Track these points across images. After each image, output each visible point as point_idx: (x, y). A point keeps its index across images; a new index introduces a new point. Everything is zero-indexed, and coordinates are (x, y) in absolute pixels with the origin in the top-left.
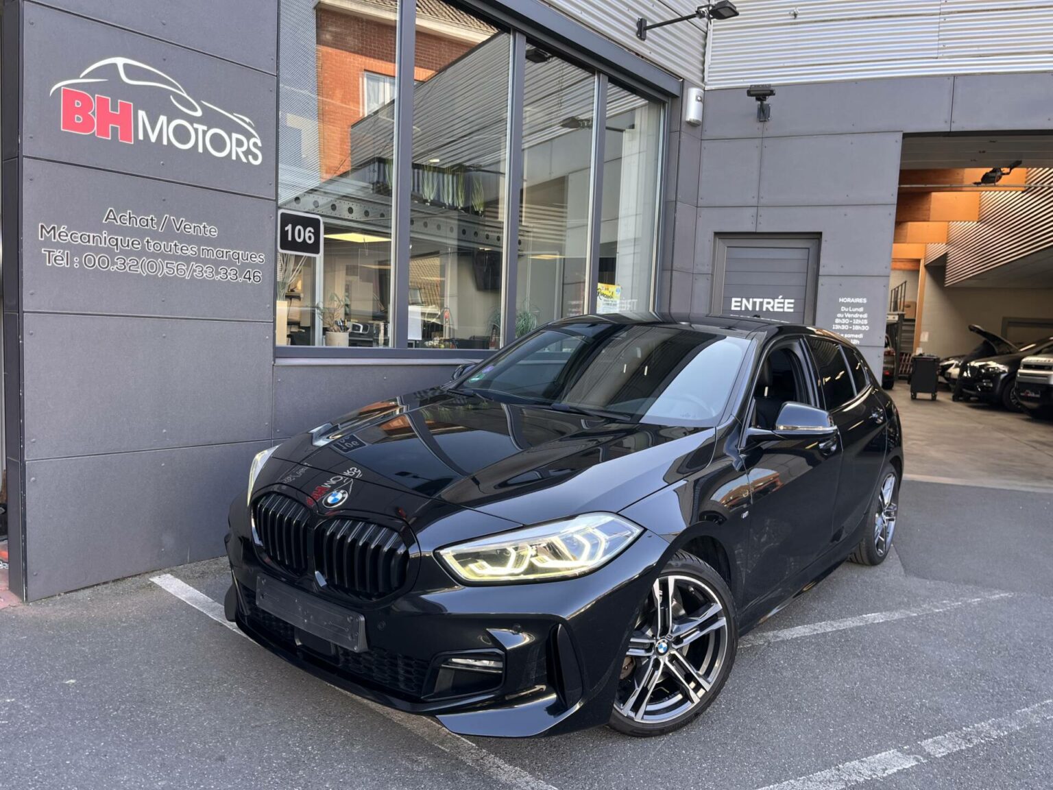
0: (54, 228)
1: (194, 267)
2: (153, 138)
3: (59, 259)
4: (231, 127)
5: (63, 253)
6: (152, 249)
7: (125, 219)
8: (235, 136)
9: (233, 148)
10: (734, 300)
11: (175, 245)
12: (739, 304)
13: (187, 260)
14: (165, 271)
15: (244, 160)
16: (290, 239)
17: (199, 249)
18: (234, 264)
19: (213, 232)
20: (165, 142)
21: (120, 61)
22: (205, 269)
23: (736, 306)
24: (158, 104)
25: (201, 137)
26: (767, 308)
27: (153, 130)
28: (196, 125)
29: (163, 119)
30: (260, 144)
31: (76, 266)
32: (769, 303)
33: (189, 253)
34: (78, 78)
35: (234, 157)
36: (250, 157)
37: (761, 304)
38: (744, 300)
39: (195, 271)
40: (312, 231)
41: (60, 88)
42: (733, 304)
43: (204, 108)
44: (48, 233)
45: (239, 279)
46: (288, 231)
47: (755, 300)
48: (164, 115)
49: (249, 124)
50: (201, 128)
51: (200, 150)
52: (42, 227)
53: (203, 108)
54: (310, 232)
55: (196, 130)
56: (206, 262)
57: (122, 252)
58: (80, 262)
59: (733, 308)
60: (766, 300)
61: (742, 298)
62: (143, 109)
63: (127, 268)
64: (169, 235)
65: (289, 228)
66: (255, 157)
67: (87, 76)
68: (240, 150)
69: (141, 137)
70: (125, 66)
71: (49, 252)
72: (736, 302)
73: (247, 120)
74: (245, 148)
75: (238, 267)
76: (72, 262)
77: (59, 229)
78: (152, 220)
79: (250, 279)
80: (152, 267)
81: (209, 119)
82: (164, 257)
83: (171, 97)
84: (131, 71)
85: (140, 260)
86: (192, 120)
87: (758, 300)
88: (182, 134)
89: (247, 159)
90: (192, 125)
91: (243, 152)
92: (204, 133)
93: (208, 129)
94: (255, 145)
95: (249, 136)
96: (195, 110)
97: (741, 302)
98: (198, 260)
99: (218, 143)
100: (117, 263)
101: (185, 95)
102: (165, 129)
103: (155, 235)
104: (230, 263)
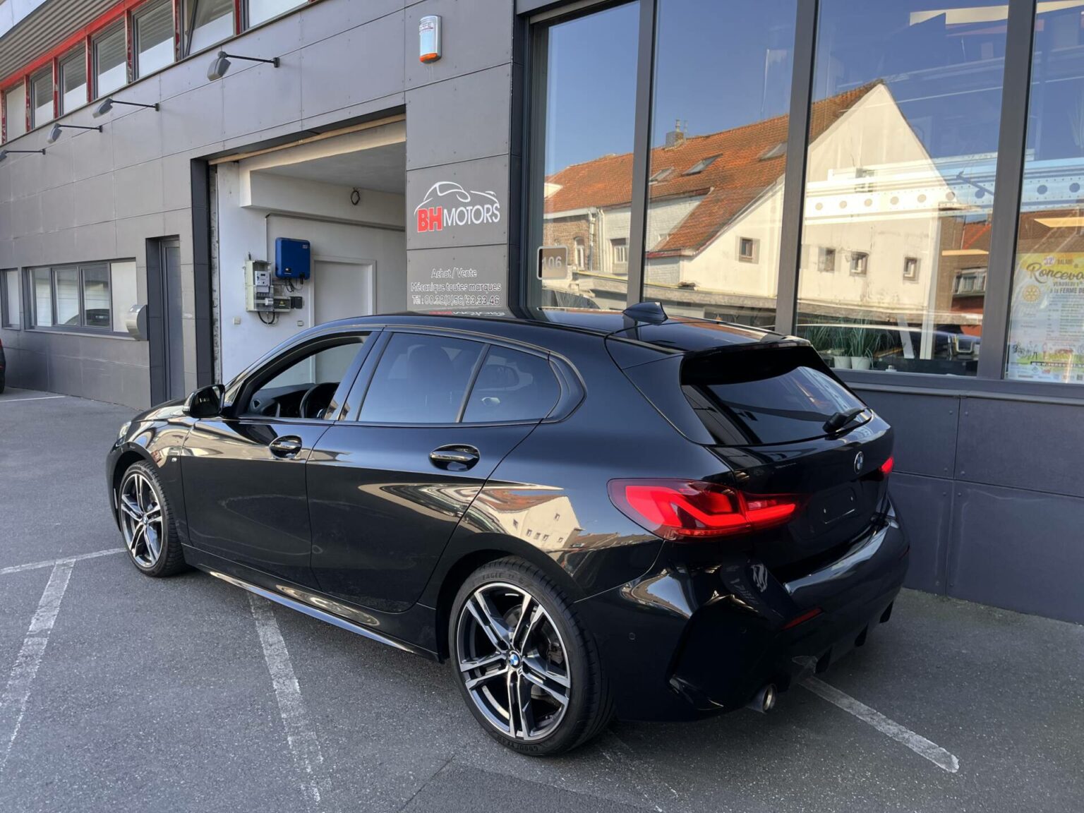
1: (466, 298)
2: (450, 223)
3: (418, 300)
4: (484, 202)
6: (450, 289)
7: (439, 274)
8: (485, 206)
9: (485, 216)
11: (458, 285)
13: (463, 293)
14: (454, 302)
15: (490, 221)
17: (468, 286)
19: (473, 273)
20: (454, 224)
21: (437, 185)
22: (470, 298)
24: (452, 203)
25: (470, 214)
27: (450, 219)
29: (454, 210)
30: (498, 206)
31: (423, 303)
33: (464, 289)
34: (423, 202)
35: (485, 221)
36: (493, 218)
39: (466, 300)
40: (560, 258)
41: (417, 210)
48: (455, 207)
49: (493, 196)
50: (469, 208)
51: (469, 223)
53: (471, 195)
54: (559, 260)
55: (467, 211)
56: (470, 293)
57: (438, 293)
58: (425, 301)
62: (446, 208)
63: (440, 302)
64: (456, 280)
66: (496, 216)
67: (426, 200)
68: (488, 215)
69: (445, 225)
70: (440, 187)
71: (415, 297)
73: (492, 193)
74: (491, 213)
79: (493, 302)
80: (449, 301)
81: (473, 201)
82: (453, 293)
83: (458, 195)
84: (443, 188)
85: (445, 297)
86: (465, 205)
88: (461, 216)
89: (491, 219)
90: (466, 209)
91: (490, 216)
92: (471, 210)
93: (473, 207)
94: (496, 208)
95: (492, 203)
96: (466, 198)
98: (467, 292)
99: (477, 214)
101: (463, 191)
102: (454, 216)
103: (450, 281)
104: (483, 293)
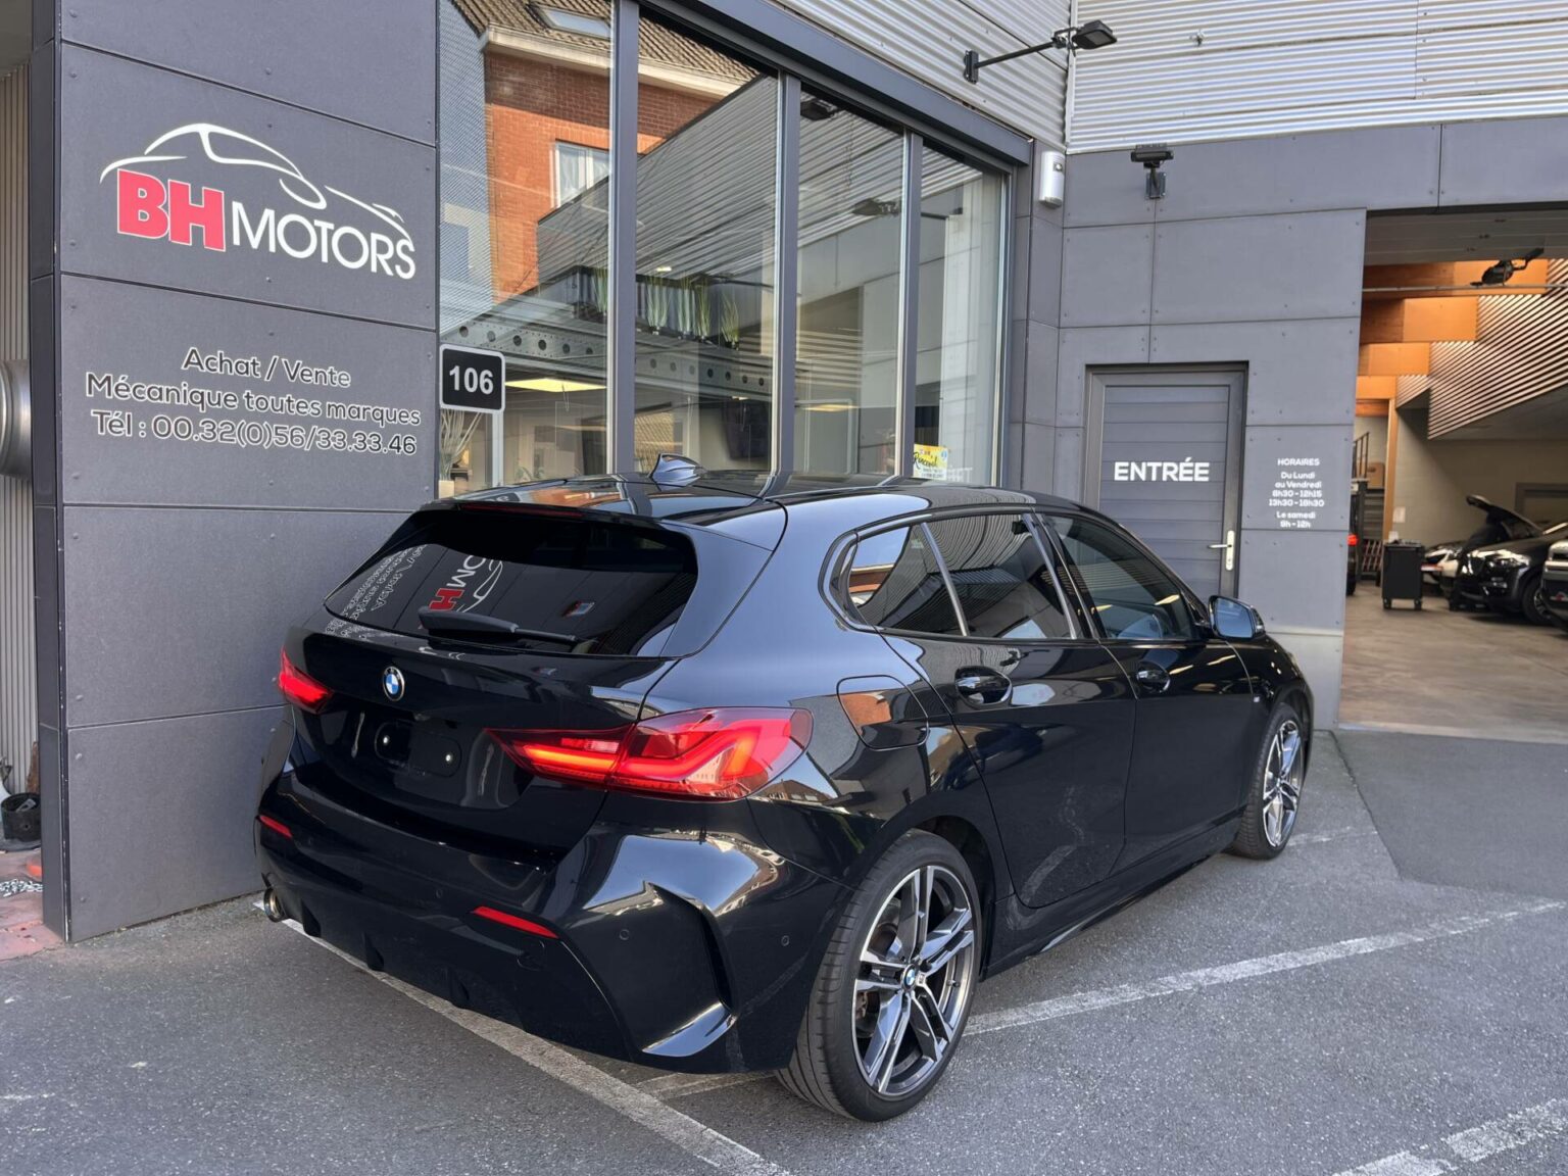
0: (108, 378)
1: (317, 432)
2: (255, 242)
3: (116, 423)
4: (370, 224)
5: (123, 416)
6: (254, 406)
7: (215, 362)
8: (375, 237)
9: (373, 255)
10: (1118, 465)
11: (289, 401)
12: (1126, 471)
13: (307, 422)
14: (273, 440)
15: (389, 272)
16: (457, 387)
17: (323, 407)
18: (376, 427)
19: (345, 380)
20: (272, 248)
21: (204, 130)
22: (332, 435)
23: (1121, 475)
24: (261, 193)
25: (325, 239)
26: (1169, 477)
27: (255, 232)
28: (317, 223)
29: (269, 214)
30: (412, 249)
31: (142, 434)
32: (1171, 469)
33: (309, 411)
34: (142, 154)
35: (374, 269)
36: (398, 268)
37: (1160, 470)
38: (1134, 466)
39: (317, 438)
40: (490, 375)
41: (115, 170)
42: (1117, 471)
43: (329, 196)
44: (100, 386)
45: (383, 449)
46: (454, 375)
47: (1149, 464)
48: (271, 208)
49: (395, 219)
50: (325, 226)
51: (325, 259)
52: (91, 377)
53: (327, 195)
54: (486, 376)
55: (318, 230)
56: (333, 424)
57: (211, 413)
58: (148, 429)
59: (1117, 478)
60: (1166, 465)
61: (1130, 462)
62: (238, 201)
63: (218, 437)
64: (279, 385)
65: (455, 371)
66: (406, 268)
67: (153, 153)
68: (383, 258)
69: (237, 241)
70: (212, 136)
71: (102, 414)
72: (1121, 468)
73: (393, 213)
74: (390, 255)
75: (381, 431)
76: (137, 429)
77: (116, 380)
78: (254, 363)
79: (399, 448)
80: (255, 435)
81: (338, 213)
82: (272, 418)
83: (281, 181)
84: (221, 144)
85: (237, 423)
86: (312, 214)
87: (1155, 465)
88: (297, 236)
89: (394, 270)
90: (312, 223)
91: (388, 261)
92: (330, 233)
93: (336, 228)
94: (405, 249)
95: (396, 237)
96: (317, 200)
97: (1129, 468)
98: (321, 421)
99: (350, 247)
100: (202, 430)
101: (301, 178)
102: (272, 228)
103: (259, 387)
104: (369, 426)
